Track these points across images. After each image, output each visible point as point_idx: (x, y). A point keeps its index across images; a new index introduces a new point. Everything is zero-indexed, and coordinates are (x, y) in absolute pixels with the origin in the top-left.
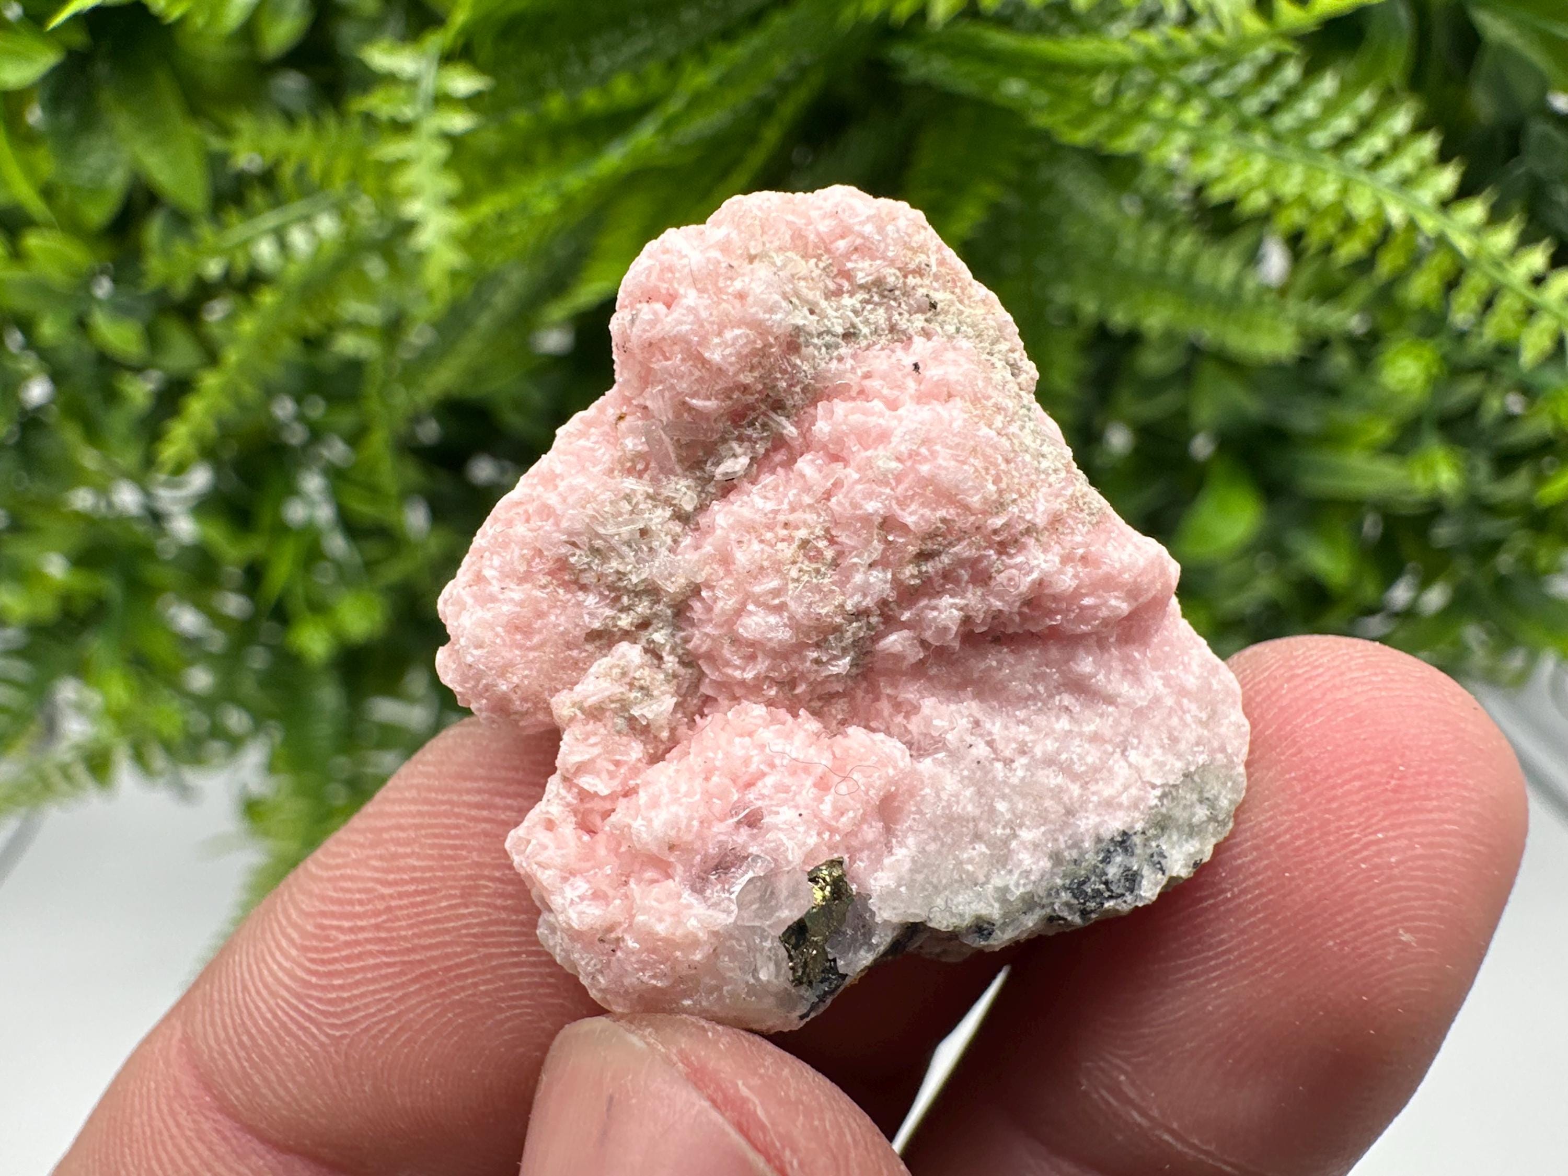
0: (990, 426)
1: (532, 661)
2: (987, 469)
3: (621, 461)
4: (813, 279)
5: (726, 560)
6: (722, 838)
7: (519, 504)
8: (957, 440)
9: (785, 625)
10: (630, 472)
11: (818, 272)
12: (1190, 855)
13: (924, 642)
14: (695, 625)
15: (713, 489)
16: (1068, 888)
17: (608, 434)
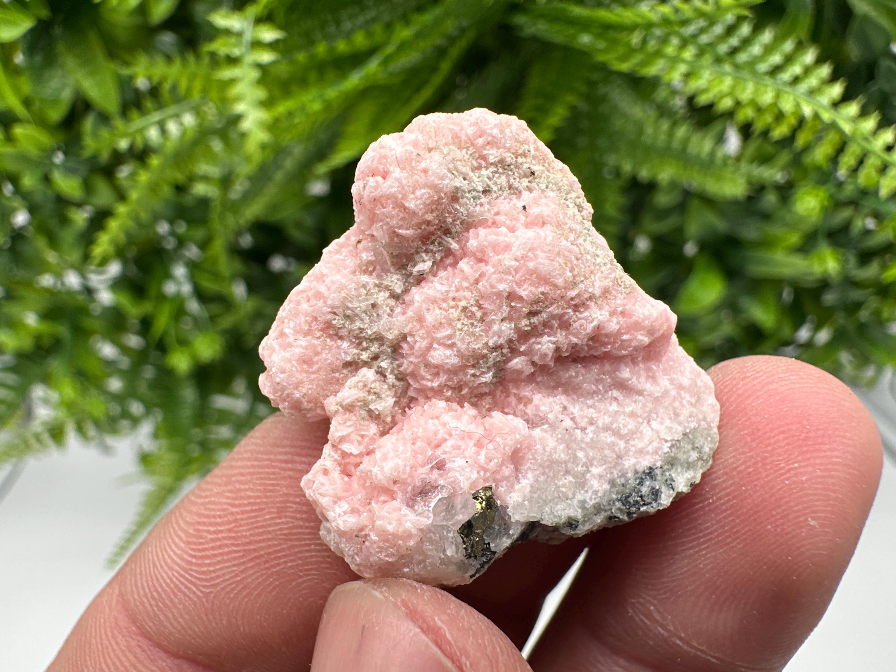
0: (567, 240)
1: (313, 380)
2: (566, 264)
3: (360, 266)
4: (465, 161)
5: (420, 319)
6: (423, 476)
7: (303, 292)
8: (550, 248)
9: (455, 355)
10: (365, 272)
11: (467, 156)
12: (688, 479)
13: (533, 363)
14: (404, 357)
15: (412, 280)
16: (620, 500)
17: (352, 251)
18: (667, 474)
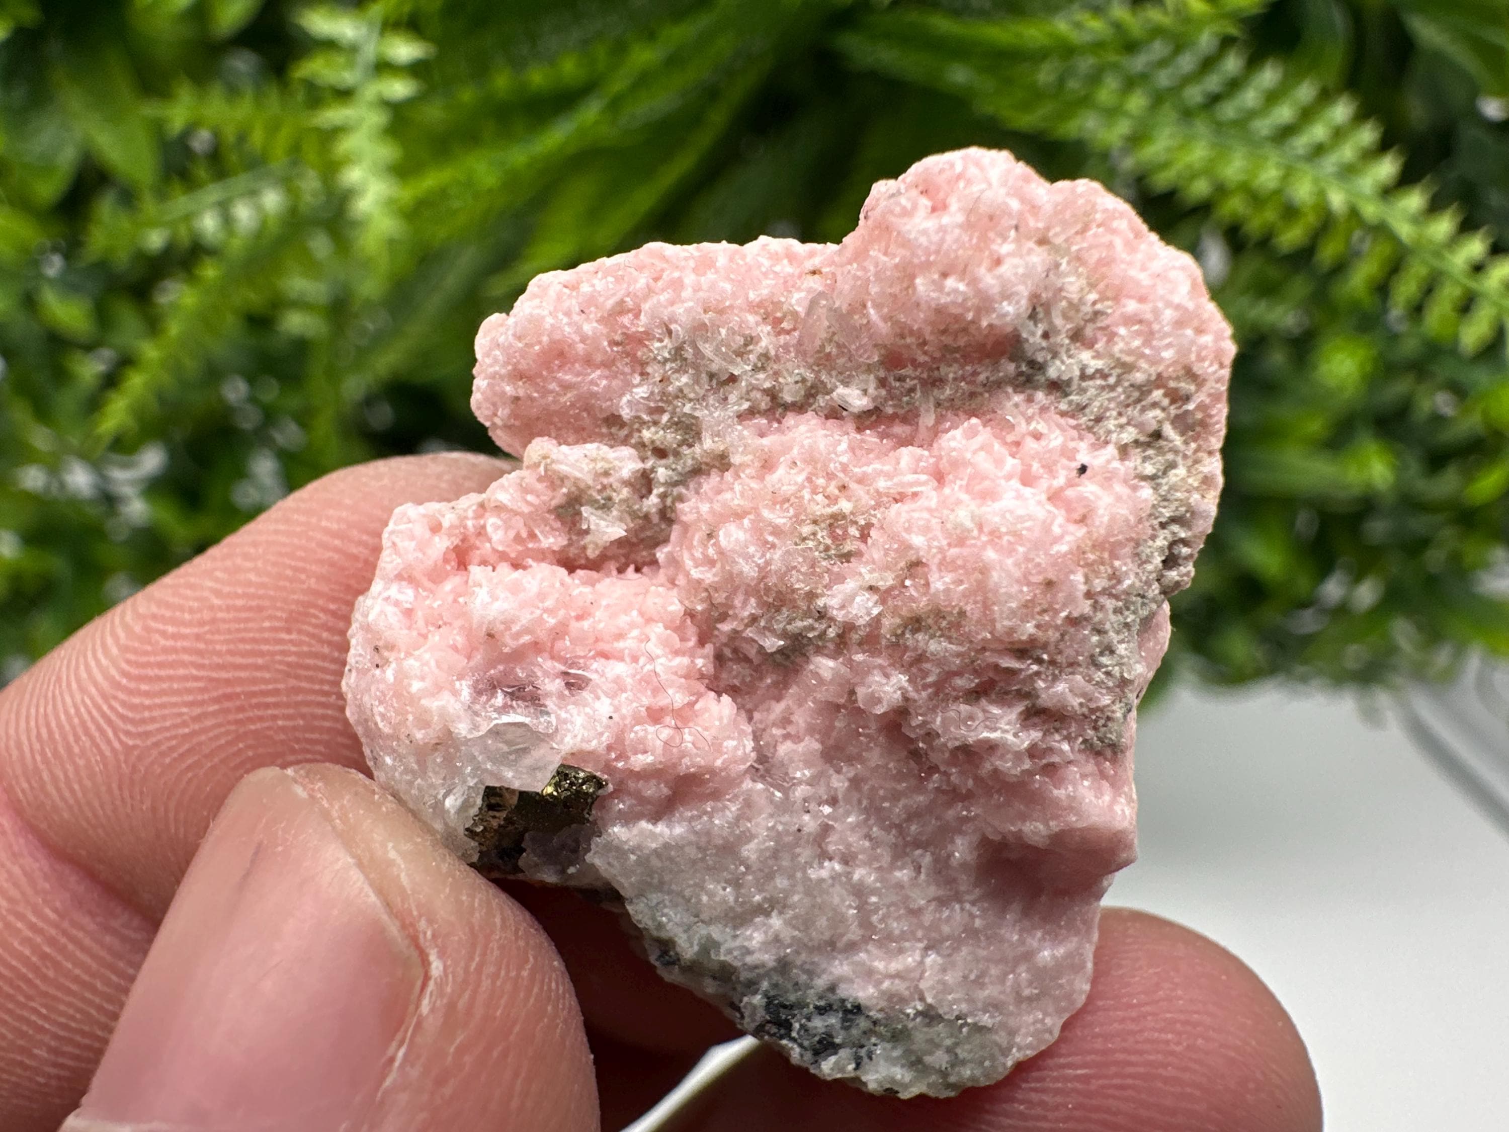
0: (1087, 580)
1: (550, 392)
2: (1044, 611)
3: (777, 305)
4: (1078, 311)
5: (767, 465)
6: (539, 674)
7: (663, 258)
8: (1043, 560)
9: (758, 565)
10: (776, 322)
11: (1088, 308)
12: (892, 1079)
13: (852, 693)
14: (697, 492)
15: (821, 401)
16: (768, 998)
17: (792, 276)
18: (873, 1040)
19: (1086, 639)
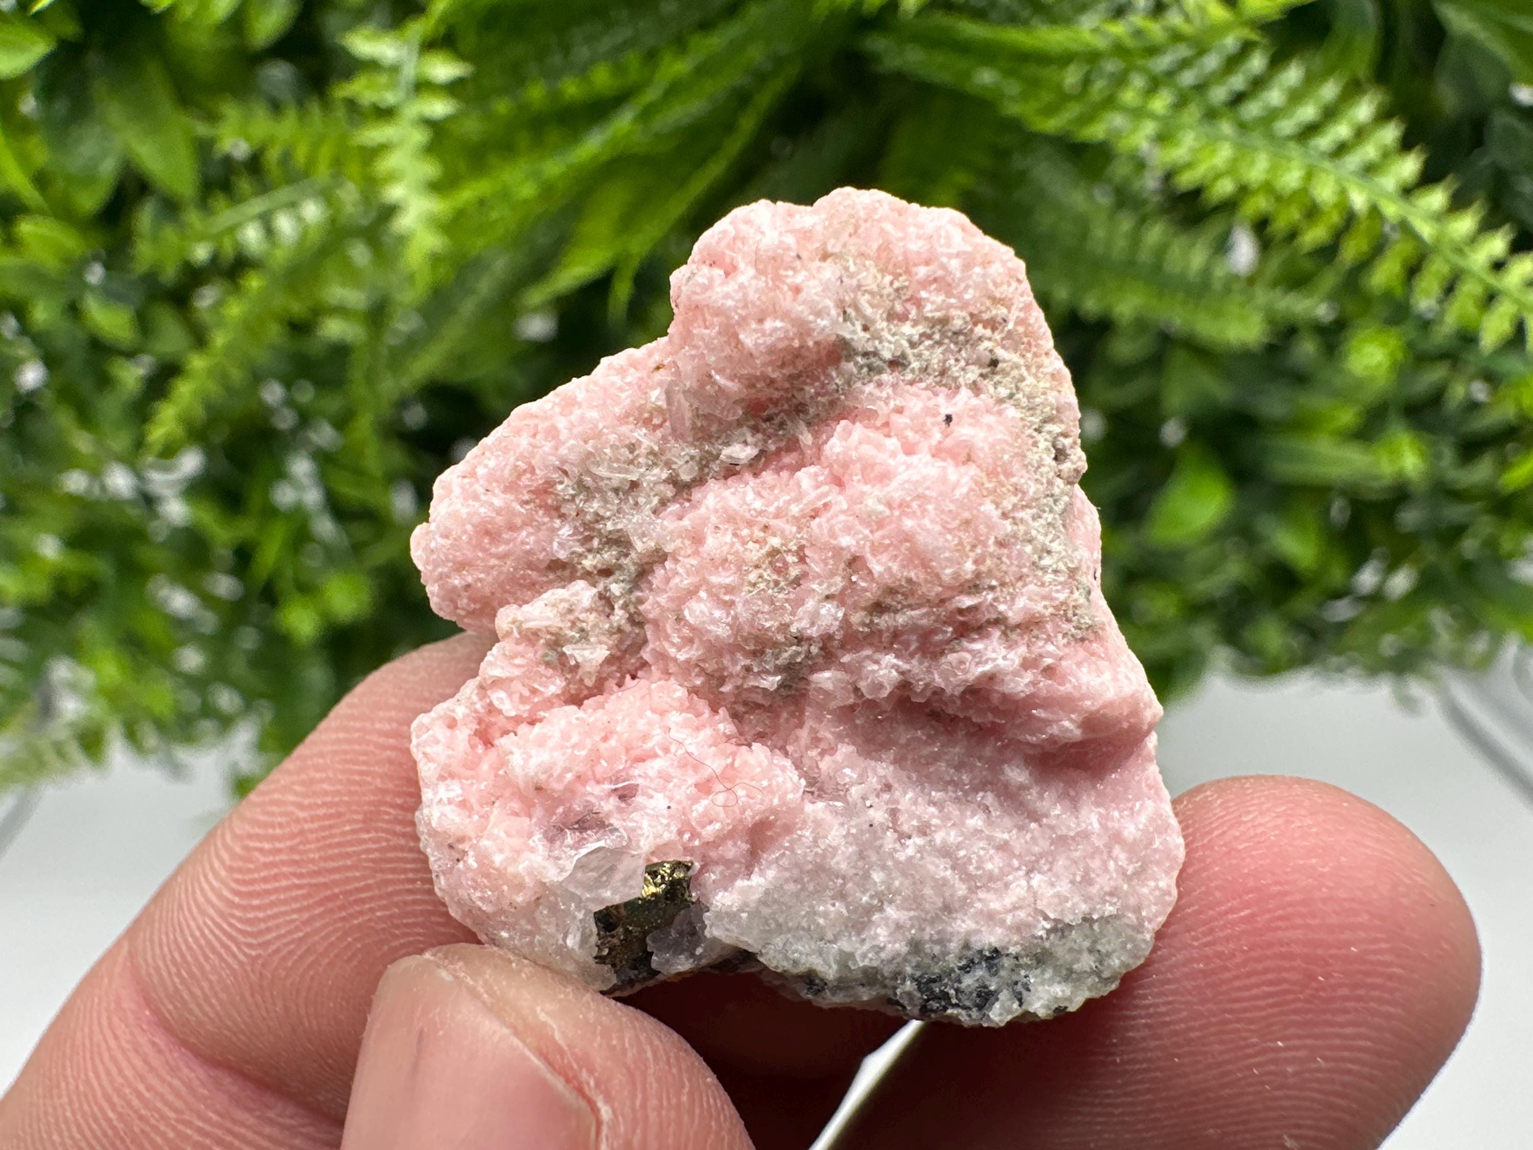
0: (997, 505)
1: (492, 567)
2: (974, 547)
3: (641, 409)
4: (881, 296)
5: (697, 539)
6: (593, 800)
7: (533, 416)
8: (952, 507)
9: (728, 624)
10: (647, 422)
11: (889, 290)
12: (1056, 998)
13: (857, 690)
14: (651, 590)
15: (715, 467)
16: (916, 980)
17: (642, 379)
18: (1023, 973)
19: (1020, 554)
